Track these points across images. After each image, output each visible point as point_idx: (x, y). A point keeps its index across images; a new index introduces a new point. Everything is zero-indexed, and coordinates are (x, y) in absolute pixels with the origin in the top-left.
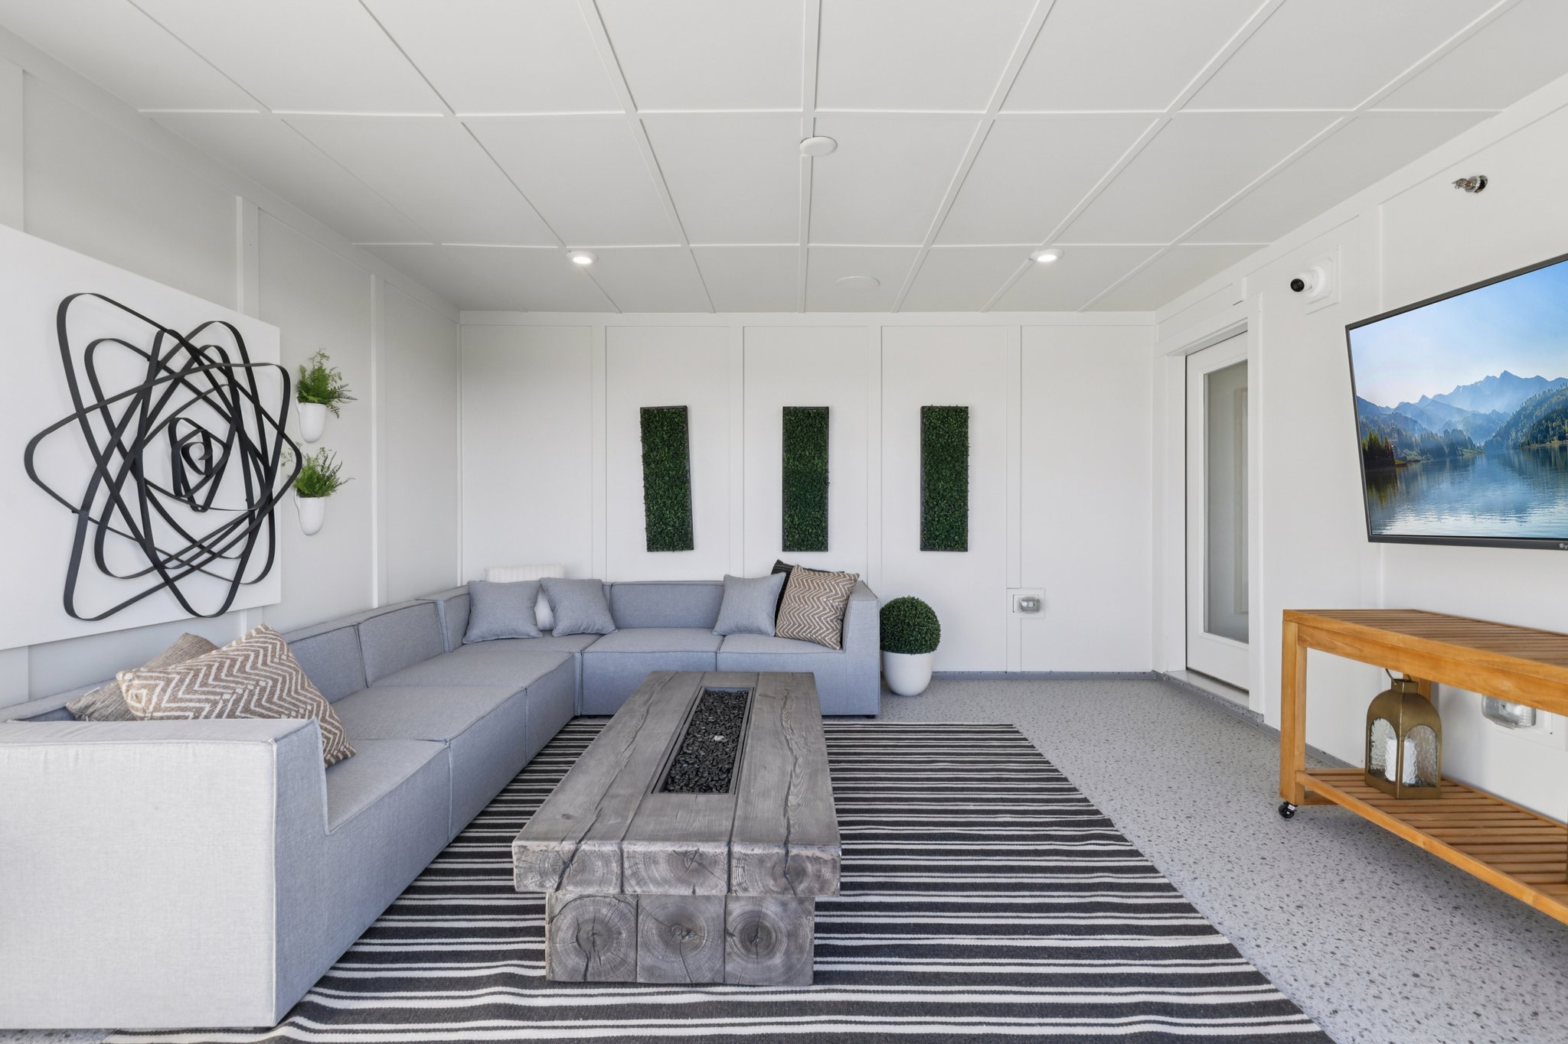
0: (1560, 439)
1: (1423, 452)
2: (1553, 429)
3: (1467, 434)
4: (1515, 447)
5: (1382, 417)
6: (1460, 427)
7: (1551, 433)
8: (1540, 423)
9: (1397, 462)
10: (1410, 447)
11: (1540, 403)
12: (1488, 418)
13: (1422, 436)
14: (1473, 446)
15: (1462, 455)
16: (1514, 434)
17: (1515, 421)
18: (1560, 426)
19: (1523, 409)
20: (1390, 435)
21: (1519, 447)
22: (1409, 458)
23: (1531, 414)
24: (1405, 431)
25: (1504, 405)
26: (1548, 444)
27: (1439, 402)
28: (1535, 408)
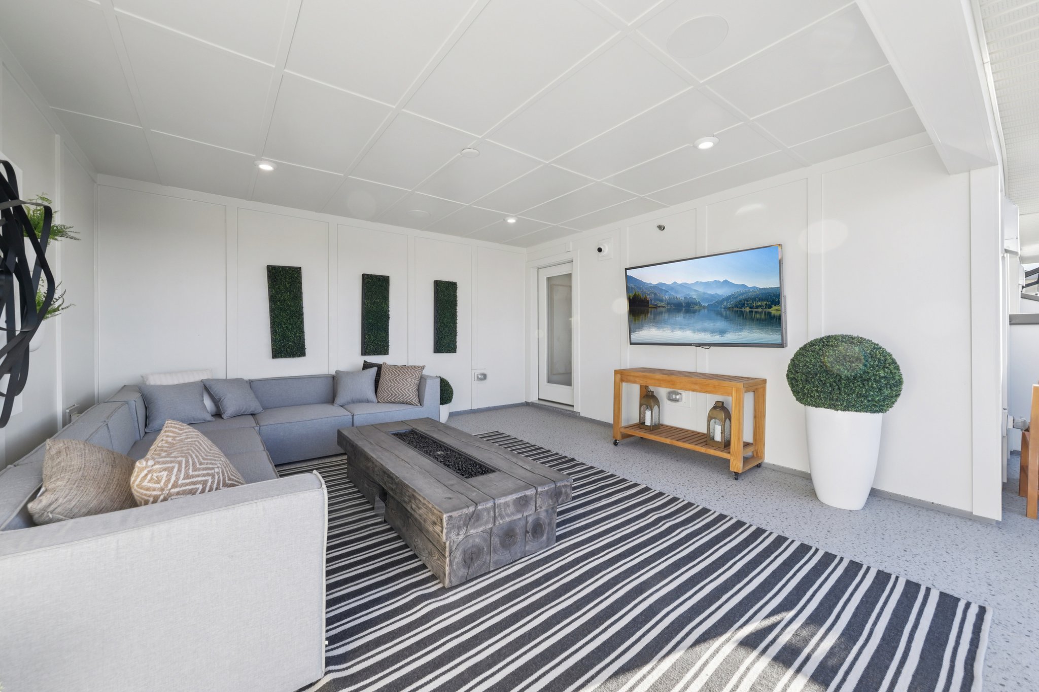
0: (750, 308)
1: (668, 304)
2: (747, 304)
3: (698, 300)
4: (725, 308)
5: (646, 287)
6: (694, 297)
7: (746, 305)
8: (741, 301)
9: (650, 306)
10: (662, 301)
11: (742, 294)
12: (712, 296)
13: (670, 297)
14: (700, 305)
15: (693, 308)
16: (725, 303)
17: (728, 299)
18: (751, 304)
19: (733, 295)
20: (649, 294)
21: (726, 308)
22: (658, 305)
23: (737, 297)
24: (659, 294)
25: (723, 292)
26: (743, 309)
27: (683, 286)
28: (740, 295)
